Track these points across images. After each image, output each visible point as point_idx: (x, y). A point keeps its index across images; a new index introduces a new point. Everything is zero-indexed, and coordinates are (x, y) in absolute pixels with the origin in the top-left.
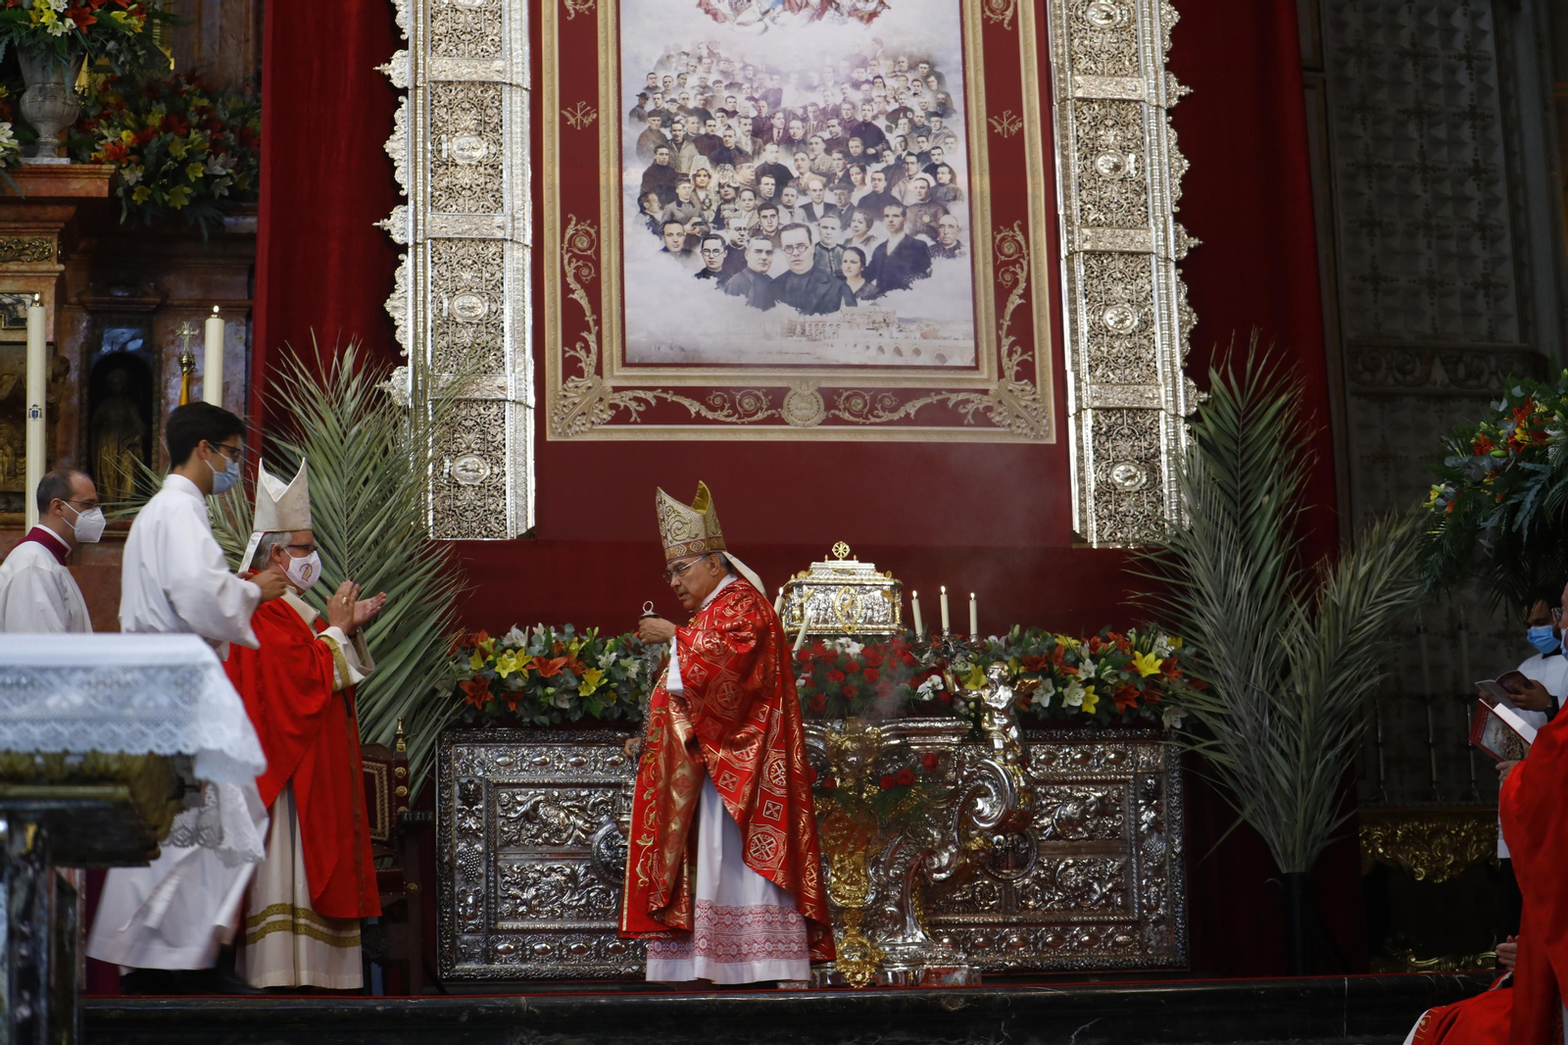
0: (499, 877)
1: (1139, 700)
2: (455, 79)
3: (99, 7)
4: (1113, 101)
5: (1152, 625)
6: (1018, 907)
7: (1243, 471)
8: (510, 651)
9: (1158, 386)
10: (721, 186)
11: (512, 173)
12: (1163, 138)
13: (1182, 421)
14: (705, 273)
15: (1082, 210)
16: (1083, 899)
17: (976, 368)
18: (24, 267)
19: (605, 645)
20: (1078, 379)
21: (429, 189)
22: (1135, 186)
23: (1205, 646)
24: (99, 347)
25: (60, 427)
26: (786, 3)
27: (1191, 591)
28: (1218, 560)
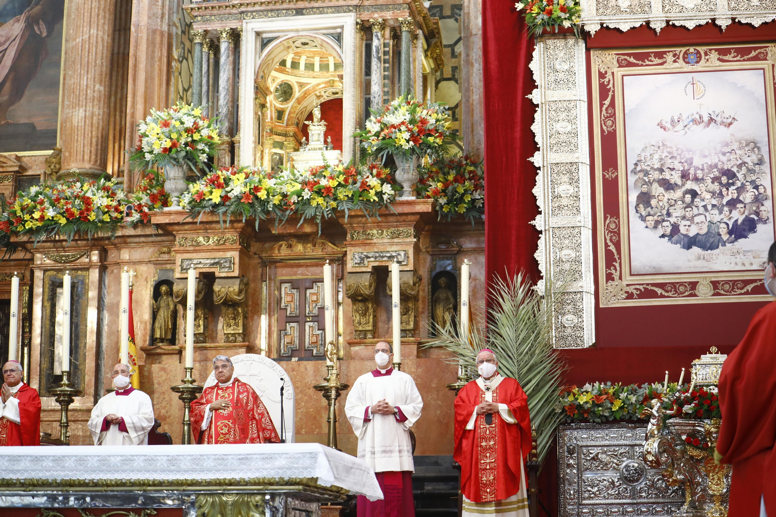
0: (583, 483)
2: (560, 162)
3: (423, 136)
8: (584, 393)
10: (669, 200)
11: (583, 199)
14: (663, 236)
18: (400, 241)
19: (623, 390)
21: (550, 208)
24: (435, 268)
25: (420, 302)
26: (694, 121)
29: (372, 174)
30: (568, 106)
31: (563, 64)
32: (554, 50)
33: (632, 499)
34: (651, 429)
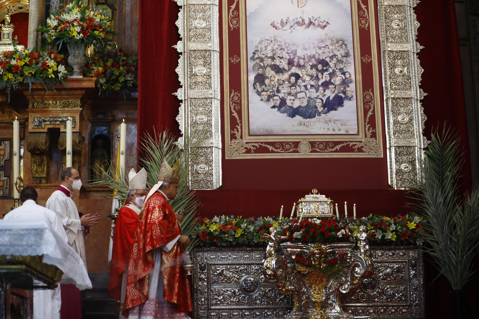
0: (211, 293)
1: (409, 237)
2: (197, 49)
3: (91, 30)
4: (400, 51)
5: (413, 213)
6: (372, 301)
7: (442, 165)
8: (214, 224)
9: (415, 139)
10: (278, 80)
11: (214, 77)
12: (416, 62)
13: (422, 149)
14: (274, 107)
15: (390, 85)
16: (392, 298)
17: (358, 134)
18: (70, 109)
19: (243, 221)
20: (390, 137)
21: (189, 83)
22: (407, 77)
23: (429, 219)
24: (94, 133)
25: (82, 157)
26: (298, 23)
27: (425, 202)
28: (433, 192)
29: (50, 57)
30: (204, 8)
33: (249, 306)
34: (269, 250)
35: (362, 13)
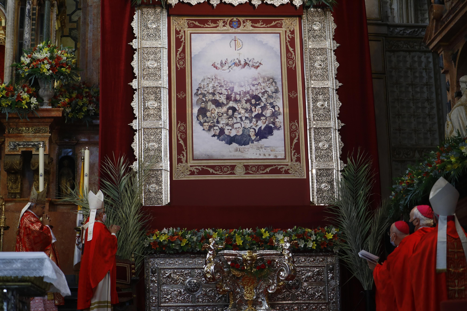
0: (161, 293)
1: (327, 245)
2: (149, 86)
3: (59, 67)
4: (322, 88)
5: (331, 226)
6: (296, 299)
7: (356, 185)
8: (163, 235)
9: (333, 163)
10: (218, 113)
11: (164, 110)
12: (334, 98)
13: (340, 172)
14: (214, 136)
15: (313, 117)
16: (313, 297)
17: (285, 159)
19: (188, 233)
20: (312, 161)
21: (142, 115)
22: (327, 110)
23: (344, 231)
24: (61, 154)
25: (51, 175)
26: (235, 64)
27: (341, 216)
28: (348, 208)
29: (24, 90)
30: (156, 51)
31: (153, 24)
32: (147, 15)
33: (192, 303)
34: (209, 257)
35: (290, 55)
